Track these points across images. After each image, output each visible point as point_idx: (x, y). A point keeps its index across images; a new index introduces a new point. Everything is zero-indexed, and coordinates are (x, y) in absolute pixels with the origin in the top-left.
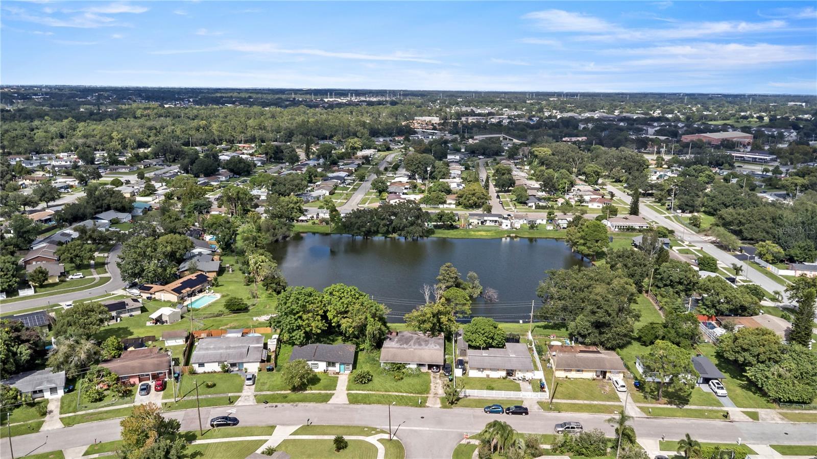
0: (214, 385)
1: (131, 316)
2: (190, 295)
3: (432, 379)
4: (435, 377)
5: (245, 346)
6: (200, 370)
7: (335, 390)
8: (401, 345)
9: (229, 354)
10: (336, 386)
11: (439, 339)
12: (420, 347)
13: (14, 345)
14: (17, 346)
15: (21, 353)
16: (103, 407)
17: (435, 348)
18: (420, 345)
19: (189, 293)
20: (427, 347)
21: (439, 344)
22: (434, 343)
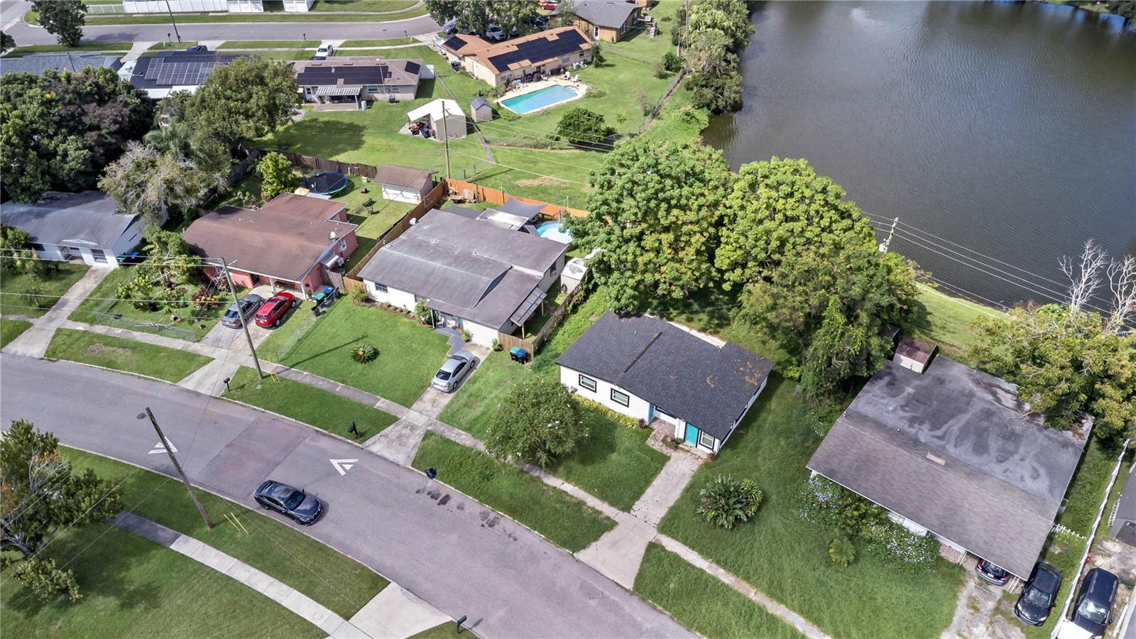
0: (376, 354)
1: (392, 101)
2: (528, 78)
3: (961, 610)
4: (974, 606)
5: (501, 265)
6: (380, 297)
7: (627, 508)
8: (912, 421)
9: (446, 279)
10: (637, 495)
11: (1066, 444)
12: (974, 460)
13: (56, 134)
14: (60, 137)
15: (65, 154)
16: (142, 329)
17: (1030, 484)
18: (981, 448)
19: (529, 71)
20: (998, 469)
21: (1052, 469)
22: (1037, 458)
